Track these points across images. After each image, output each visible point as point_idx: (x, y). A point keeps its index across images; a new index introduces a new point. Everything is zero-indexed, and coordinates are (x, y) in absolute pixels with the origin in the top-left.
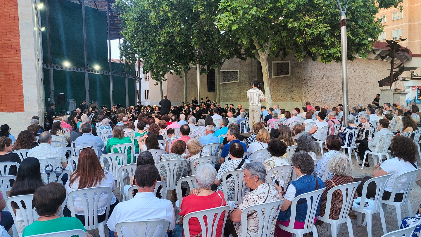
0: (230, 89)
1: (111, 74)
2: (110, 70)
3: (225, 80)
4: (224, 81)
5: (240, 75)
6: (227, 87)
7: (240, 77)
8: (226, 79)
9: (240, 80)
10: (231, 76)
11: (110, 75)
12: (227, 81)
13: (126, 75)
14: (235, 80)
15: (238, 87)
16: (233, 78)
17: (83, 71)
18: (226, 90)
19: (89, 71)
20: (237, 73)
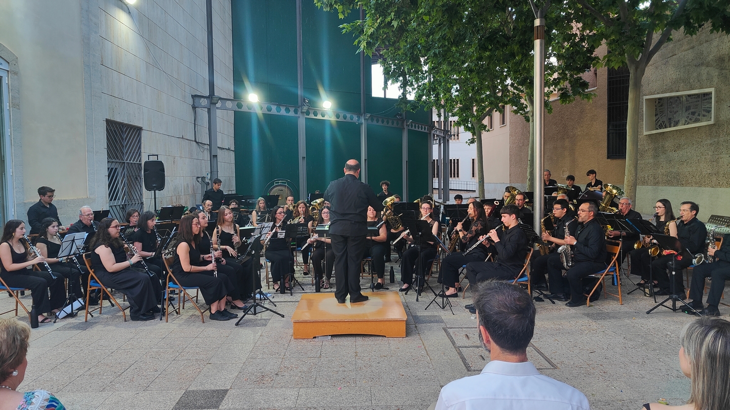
0: (678, 147)
1: (363, 121)
2: (362, 111)
3: (663, 122)
4: (661, 127)
5: (716, 102)
6: (669, 144)
7: (718, 110)
8: (665, 119)
9: (717, 117)
10: (684, 109)
11: (362, 124)
12: (668, 125)
13: (403, 122)
14: (697, 121)
15: (709, 142)
16: (690, 116)
17: (292, 114)
18: (664, 152)
19: (308, 113)
20: (708, 97)
